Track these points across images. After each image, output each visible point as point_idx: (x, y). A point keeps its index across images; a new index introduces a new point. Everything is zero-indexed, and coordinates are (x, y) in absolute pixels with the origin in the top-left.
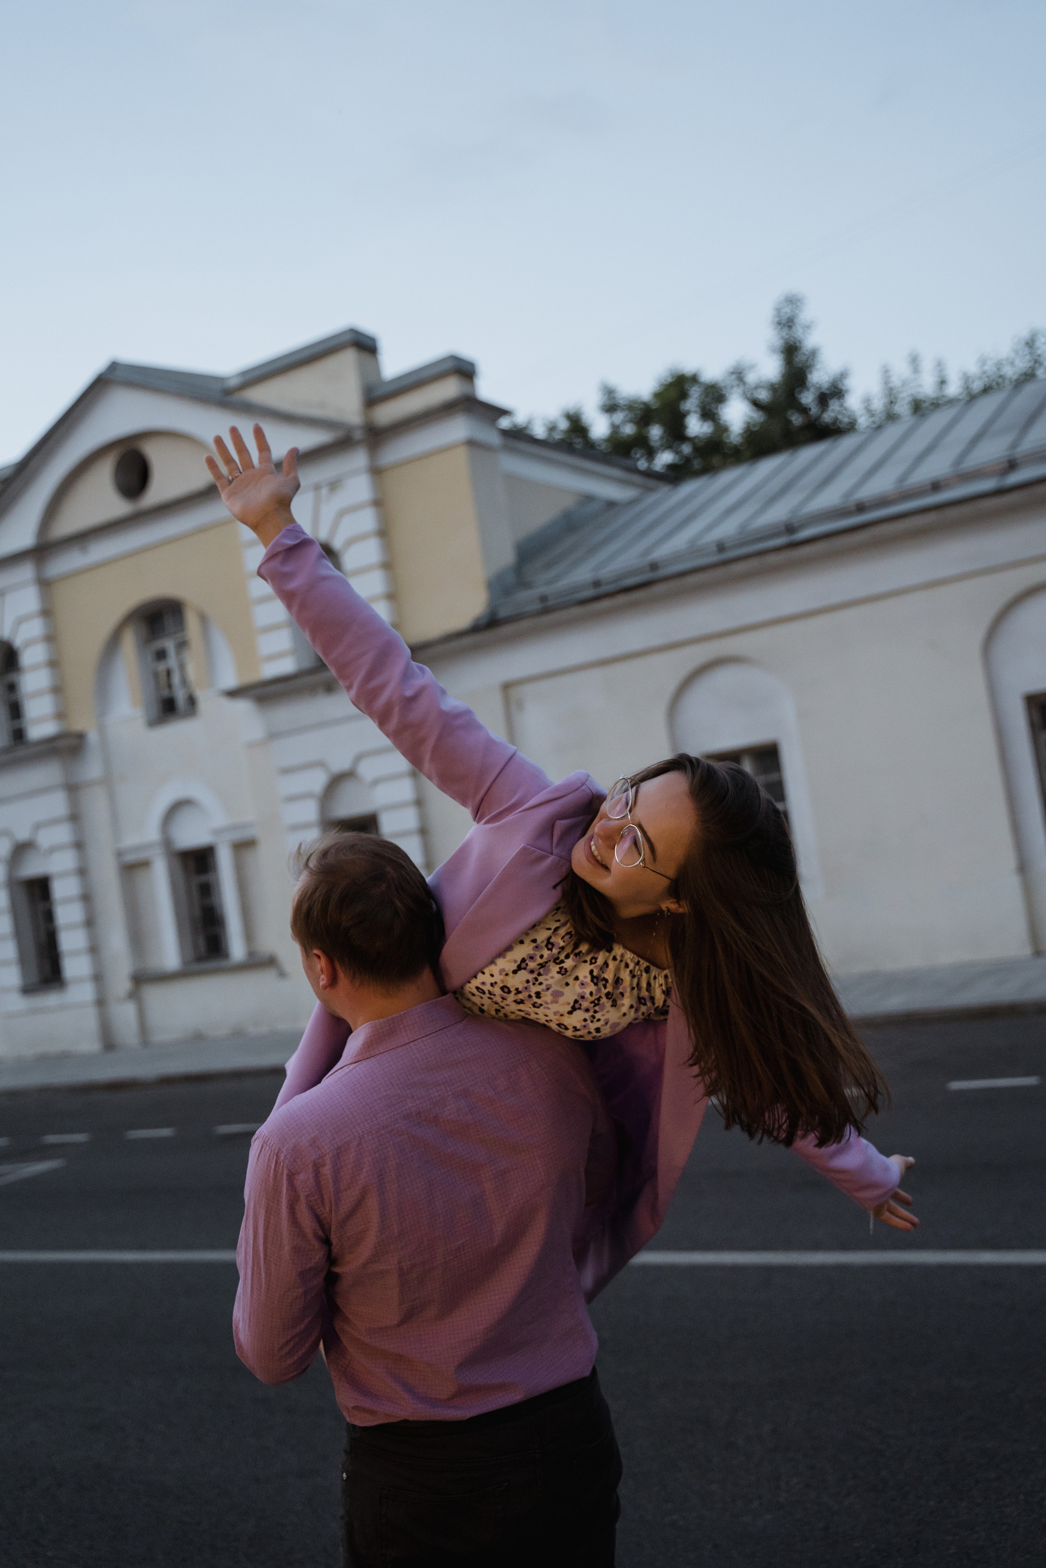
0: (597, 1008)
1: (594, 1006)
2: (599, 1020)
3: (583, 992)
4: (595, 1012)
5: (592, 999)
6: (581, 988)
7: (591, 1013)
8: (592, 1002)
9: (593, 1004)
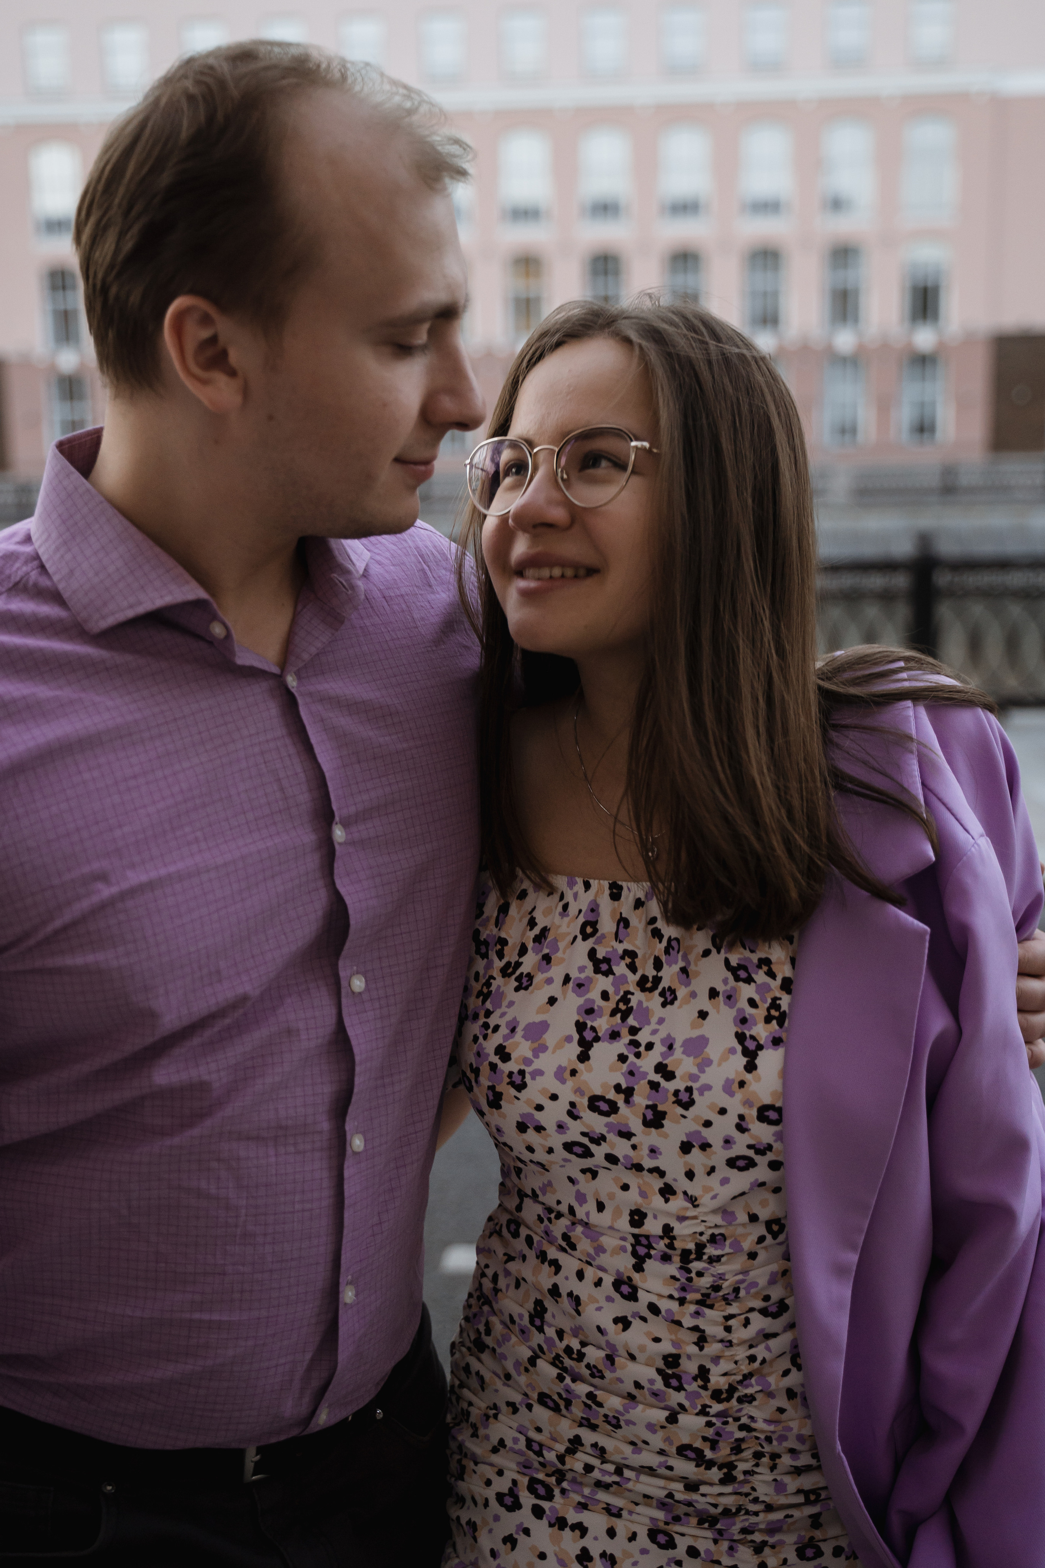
0: (631, 1021)
1: (624, 1019)
2: (650, 1046)
3: (588, 1001)
4: (634, 1031)
5: (611, 1005)
6: (579, 995)
7: (626, 1038)
8: (613, 1013)
9: (619, 1015)
